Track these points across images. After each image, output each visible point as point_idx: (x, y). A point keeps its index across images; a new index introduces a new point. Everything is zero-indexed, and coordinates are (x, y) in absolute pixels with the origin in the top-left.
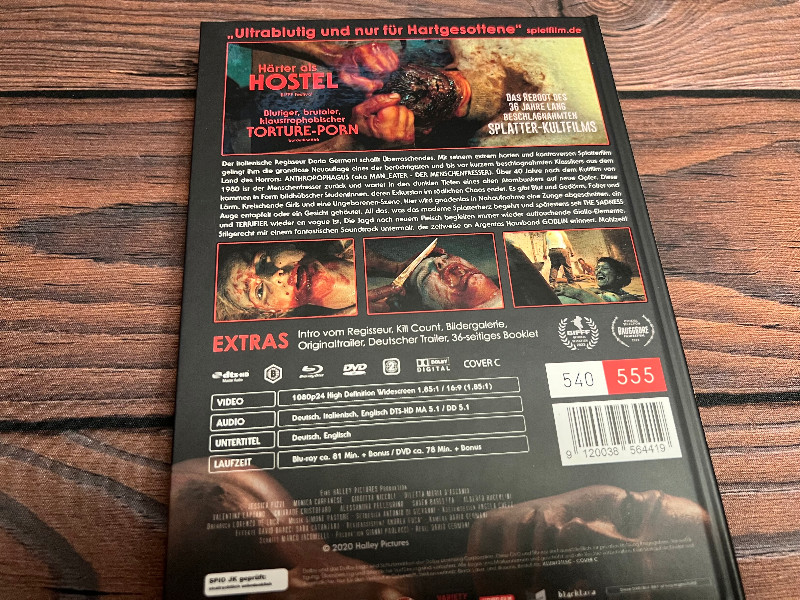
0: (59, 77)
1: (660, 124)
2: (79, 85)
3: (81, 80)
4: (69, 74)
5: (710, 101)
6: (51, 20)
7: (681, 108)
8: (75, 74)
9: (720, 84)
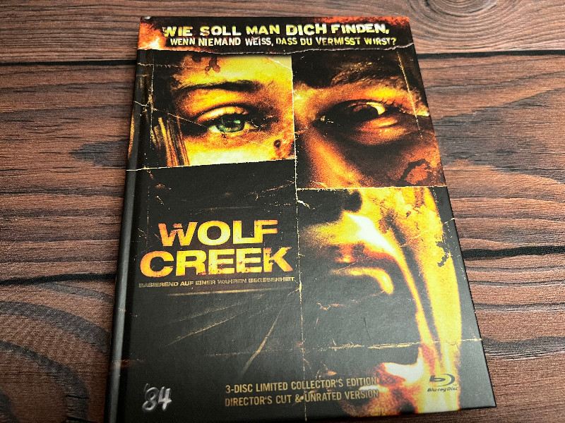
0: (100, 52)
1: (498, 74)
2: (114, 57)
3: (115, 54)
4: (107, 50)
5: (529, 57)
6: (91, 14)
7: (510, 63)
8: (111, 50)
9: (535, 46)
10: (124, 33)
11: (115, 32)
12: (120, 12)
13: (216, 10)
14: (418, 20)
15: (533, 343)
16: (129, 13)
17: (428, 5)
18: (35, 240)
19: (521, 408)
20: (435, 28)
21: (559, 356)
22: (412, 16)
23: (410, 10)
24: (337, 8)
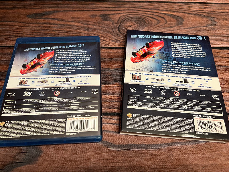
10: (15, 37)
11: (12, 37)
12: (16, 30)
13: (47, 30)
14: (114, 36)
15: (127, 146)
16: (18, 31)
17: (119, 31)
19: (117, 167)
20: (119, 39)
21: (135, 151)
22: (112, 34)
23: (112, 32)
24: (88, 31)
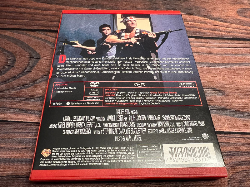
18: (9, 19)
